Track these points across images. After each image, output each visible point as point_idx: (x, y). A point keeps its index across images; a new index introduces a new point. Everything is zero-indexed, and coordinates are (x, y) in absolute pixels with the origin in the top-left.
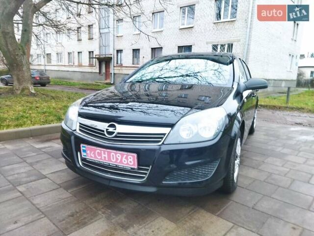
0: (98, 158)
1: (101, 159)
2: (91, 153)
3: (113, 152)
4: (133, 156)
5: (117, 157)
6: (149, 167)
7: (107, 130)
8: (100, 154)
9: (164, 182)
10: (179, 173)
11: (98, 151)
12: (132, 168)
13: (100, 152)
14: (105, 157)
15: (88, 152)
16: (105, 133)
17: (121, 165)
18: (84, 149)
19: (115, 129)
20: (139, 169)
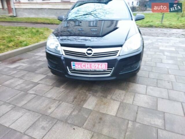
0: (83, 68)
1: (86, 68)
2: (78, 66)
3: (93, 64)
4: (105, 64)
5: (96, 66)
6: (112, 68)
7: (87, 52)
8: (84, 66)
9: (120, 74)
10: (126, 68)
11: (83, 64)
12: (104, 70)
13: (85, 64)
14: (88, 67)
15: (77, 65)
16: (86, 54)
17: (97, 70)
18: (74, 64)
19: (92, 51)
20: (108, 70)
